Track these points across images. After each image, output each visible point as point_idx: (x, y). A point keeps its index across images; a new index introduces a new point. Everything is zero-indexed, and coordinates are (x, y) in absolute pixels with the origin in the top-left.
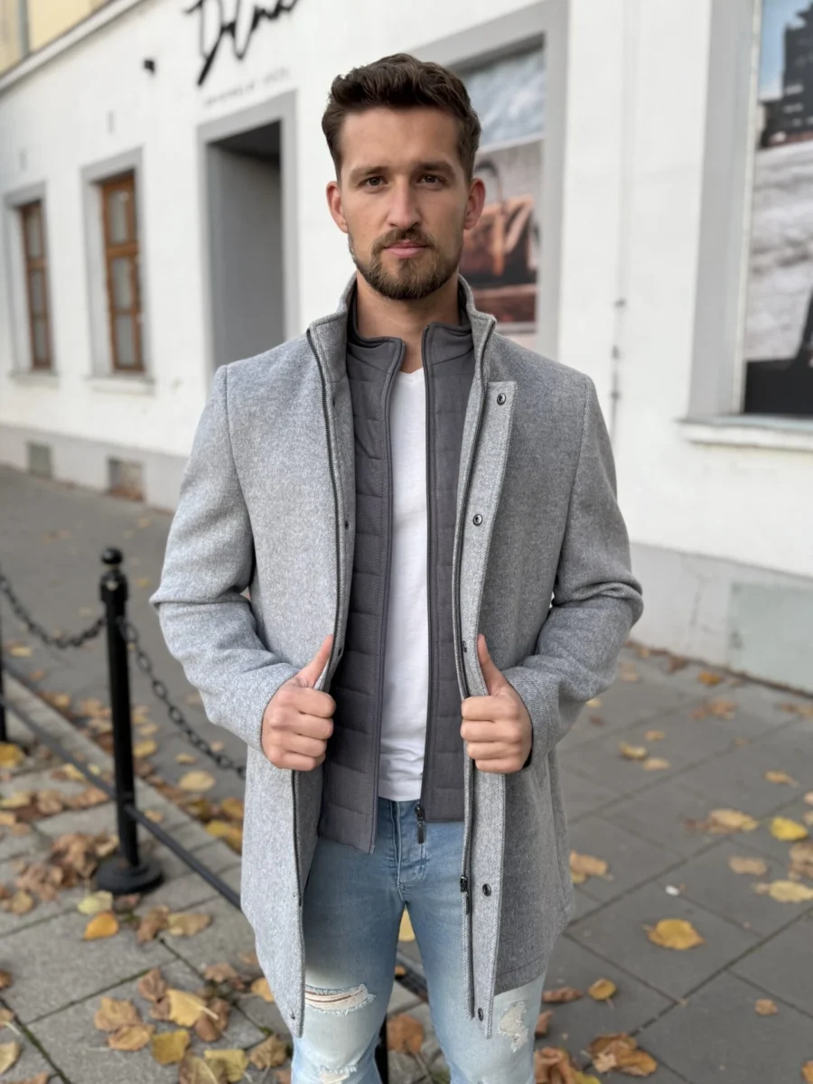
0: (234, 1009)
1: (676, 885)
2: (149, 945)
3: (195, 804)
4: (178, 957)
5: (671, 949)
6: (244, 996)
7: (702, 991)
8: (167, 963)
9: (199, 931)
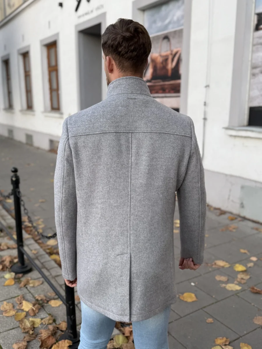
0: (42, 308)
1: (194, 283)
2: (22, 289)
3: (48, 249)
4: (30, 292)
5: (186, 302)
6: (45, 304)
7: (191, 315)
8: (26, 294)
9: (38, 285)
